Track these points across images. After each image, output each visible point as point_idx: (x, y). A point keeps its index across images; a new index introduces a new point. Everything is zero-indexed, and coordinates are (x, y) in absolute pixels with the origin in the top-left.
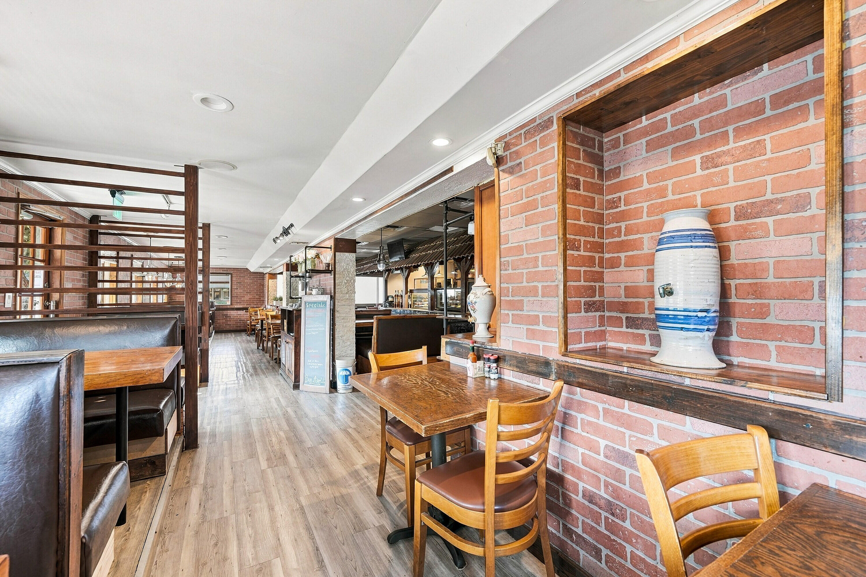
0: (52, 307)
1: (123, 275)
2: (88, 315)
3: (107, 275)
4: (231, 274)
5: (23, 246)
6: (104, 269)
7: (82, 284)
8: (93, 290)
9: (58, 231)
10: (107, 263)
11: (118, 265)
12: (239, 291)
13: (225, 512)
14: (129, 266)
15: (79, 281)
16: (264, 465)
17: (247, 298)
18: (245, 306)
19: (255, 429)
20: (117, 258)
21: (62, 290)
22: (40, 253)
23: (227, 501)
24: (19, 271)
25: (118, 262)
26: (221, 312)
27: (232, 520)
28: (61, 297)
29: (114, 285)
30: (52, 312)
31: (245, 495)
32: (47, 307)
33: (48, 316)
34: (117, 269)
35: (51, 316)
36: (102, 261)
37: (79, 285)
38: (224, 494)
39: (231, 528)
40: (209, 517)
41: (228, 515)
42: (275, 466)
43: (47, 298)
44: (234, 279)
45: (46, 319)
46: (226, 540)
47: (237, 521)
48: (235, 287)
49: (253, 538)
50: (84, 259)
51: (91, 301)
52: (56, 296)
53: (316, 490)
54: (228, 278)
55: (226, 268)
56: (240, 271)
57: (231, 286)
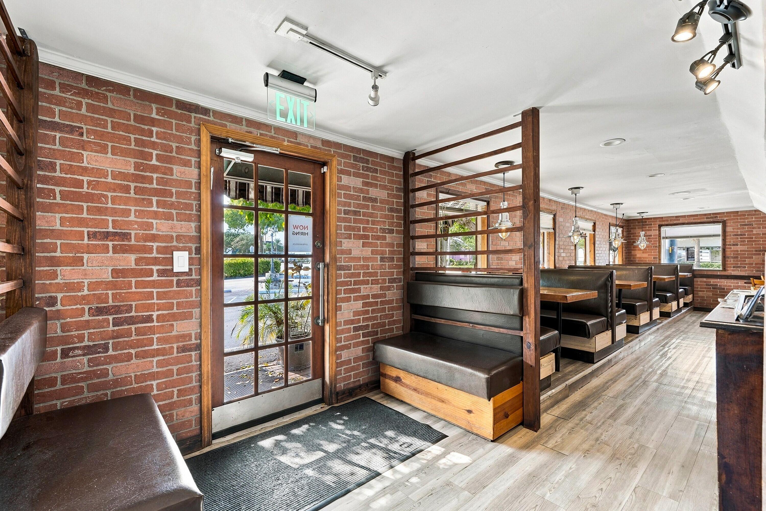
4: (724, 222)
12: (739, 248)
44: (729, 229)
48: (730, 240)
54: (717, 229)
55: (713, 214)
56: (741, 215)
57: (724, 240)
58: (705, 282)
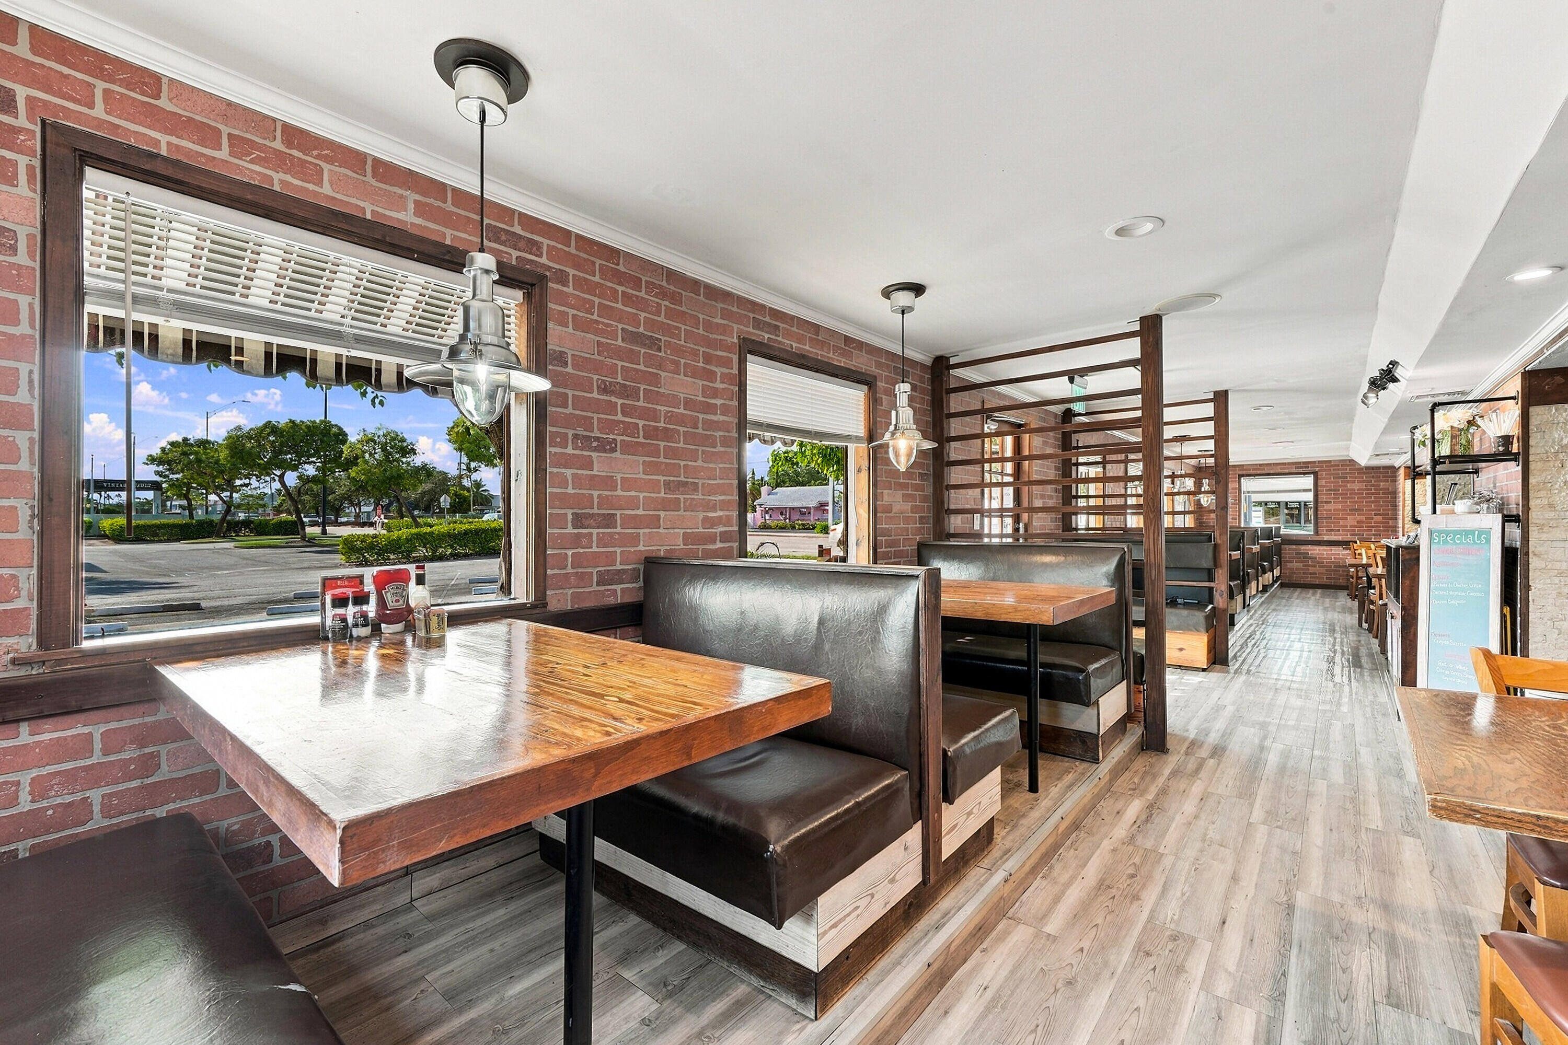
0: (1022, 531)
1: (1111, 488)
2: (1063, 540)
3: (1093, 489)
4: (1315, 474)
5: (991, 461)
6: (1088, 480)
7: (1054, 500)
8: (1068, 509)
9: (1026, 437)
10: (1093, 472)
11: (1104, 473)
12: (1332, 506)
13: (1162, 847)
14: (1121, 474)
15: (1051, 497)
16: (1257, 814)
17: (1351, 521)
18: (1349, 537)
19: (1272, 759)
20: (1104, 463)
21: (1032, 510)
22: (1009, 467)
23: (1172, 837)
24: (987, 490)
25: (1104, 468)
26: (1294, 547)
27: (1168, 861)
28: (1030, 518)
29: (1100, 502)
30: (1022, 536)
31: (1204, 840)
32: (1016, 530)
33: (1018, 540)
34: (1104, 479)
35: (1021, 540)
36: (1081, 469)
37: (1051, 503)
38: (1174, 825)
39: (1161, 869)
40: (1139, 840)
41: (1166, 852)
42: (1277, 827)
43: (1017, 519)
44: (1322, 482)
45: (1017, 543)
46: (1149, 877)
47: (1174, 865)
48: (1323, 498)
49: (1185, 898)
50: (1057, 469)
51: (1067, 525)
52: (1025, 516)
53: (1336, 898)
54: (1308, 482)
55: (1304, 463)
56: (1335, 465)
57: (1316, 496)
58: (1295, 549)
